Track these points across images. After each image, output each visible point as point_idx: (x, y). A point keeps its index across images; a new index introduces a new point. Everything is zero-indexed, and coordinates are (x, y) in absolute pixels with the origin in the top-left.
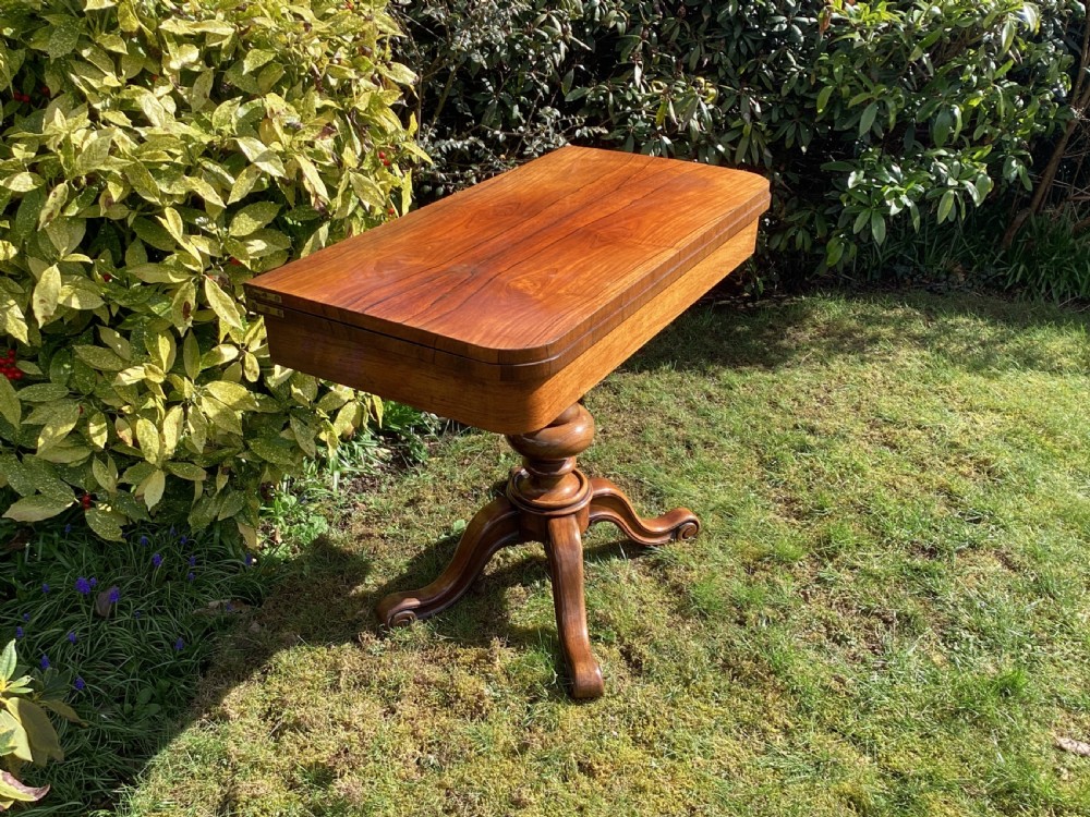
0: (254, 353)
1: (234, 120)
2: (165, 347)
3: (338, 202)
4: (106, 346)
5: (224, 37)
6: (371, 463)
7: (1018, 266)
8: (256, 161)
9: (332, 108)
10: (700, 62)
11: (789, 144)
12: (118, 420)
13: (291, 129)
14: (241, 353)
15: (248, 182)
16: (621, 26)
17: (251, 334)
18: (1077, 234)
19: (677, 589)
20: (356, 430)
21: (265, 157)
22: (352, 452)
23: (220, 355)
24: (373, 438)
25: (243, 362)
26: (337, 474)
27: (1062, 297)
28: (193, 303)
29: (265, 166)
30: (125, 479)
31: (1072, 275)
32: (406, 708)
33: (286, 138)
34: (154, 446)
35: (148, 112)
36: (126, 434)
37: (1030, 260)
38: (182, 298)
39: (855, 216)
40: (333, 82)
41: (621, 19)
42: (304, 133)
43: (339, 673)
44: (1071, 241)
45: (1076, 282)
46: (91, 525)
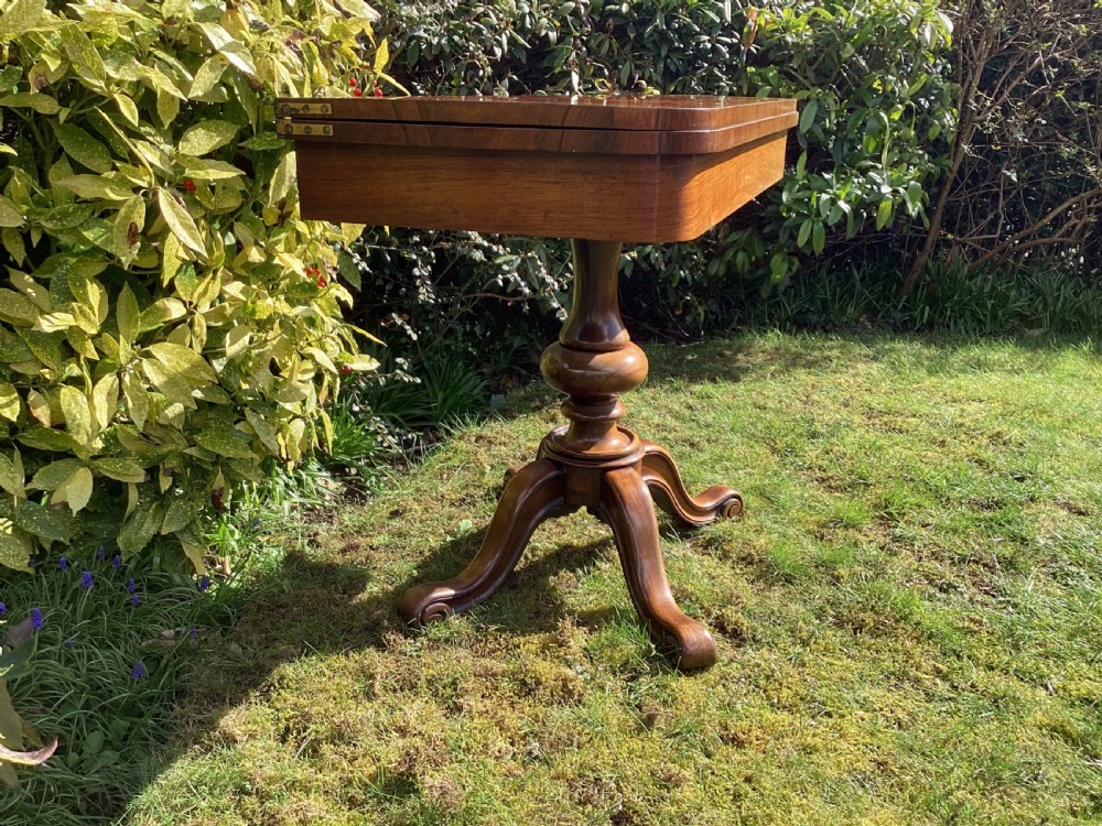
0: (204, 316)
1: (189, 12)
2: (95, 293)
4: (16, 290)
7: (924, 308)
8: (222, 49)
10: (632, 78)
12: (33, 396)
14: (190, 313)
15: (212, 75)
16: (553, 35)
18: (971, 277)
19: (747, 560)
23: (166, 310)
25: (191, 325)
28: (141, 223)
29: (233, 58)
30: (36, 484)
33: (250, 38)
34: (86, 420)
36: (43, 414)
37: (932, 301)
38: (127, 217)
39: (798, 227)
41: (551, 29)
42: (272, 34)
43: (372, 677)
44: (968, 282)
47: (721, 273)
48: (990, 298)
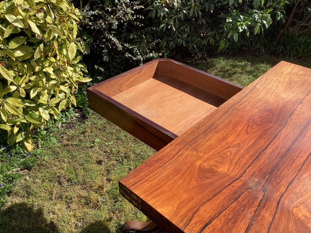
0: (23, 88)
1: (5, 8)
3: (46, 36)
6: (73, 118)
7: (281, 47)
8: (13, 22)
9: (43, 2)
11: (207, 10)
13: (25, 10)
14: (18, 88)
15: (10, 30)
17: (21, 82)
18: (299, 36)
20: (67, 108)
21: (16, 21)
22: (66, 115)
23: (10, 89)
24: (73, 110)
25: (19, 91)
26: (60, 123)
27: (294, 56)
29: (16, 24)
31: (297, 49)
32: (74, 206)
33: (23, 14)
37: (284, 45)
39: (228, 33)
42: (31, 12)
43: (52, 194)
44: (297, 38)
45: (298, 52)
47: (206, 44)
48: (303, 45)
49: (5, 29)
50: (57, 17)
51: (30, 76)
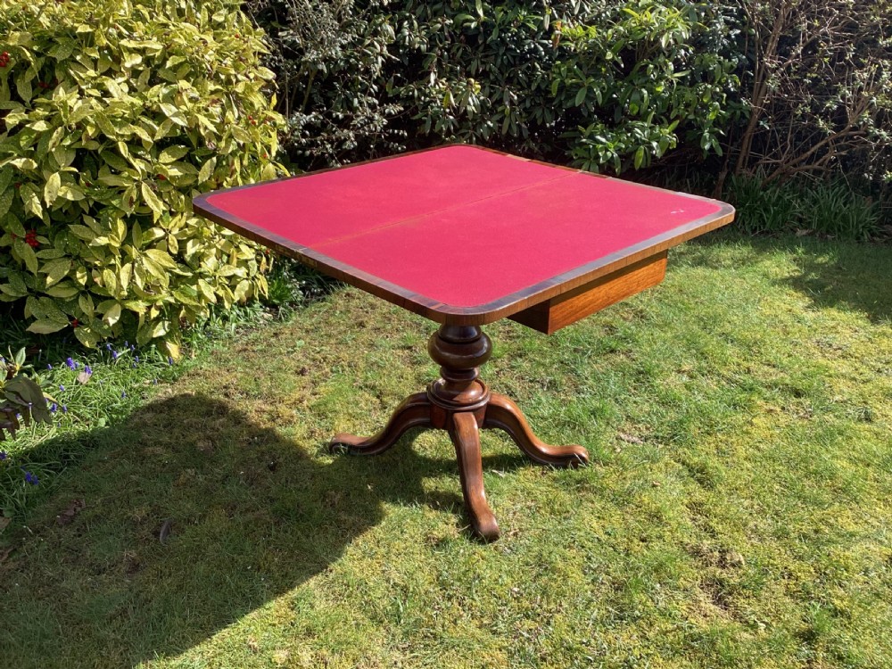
0: (175, 235)
1: (161, 95)
2: (121, 227)
3: (223, 144)
4: (87, 226)
5: (157, 50)
6: (258, 321)
8: (171, 117)
9: (221, 91)
10: (478, 70)
12: (94, 271)
13: (192, 100)
14: (166, 235)
15: (165, 129)
16: (424, 47)
17: (172, 224)
18: (765, 189)
20: (248, 299)
21: (176, 115)
22: (246, 313)
24: (261, 307)
25: (167, 240)
26: (234, 325)
27: (754, 231)
28: (135, 197)
29: (176, 120)
31: (761, 215)
33: (190, 105)
34: (114, 285)
35: (111, 90)
36: (98, 280)
38: (129, 194)
40: (223, 77)
41: (423, 43)
42: (201, 103)
44: (761, 193)
45: (764, 220)
46: (78, 337)
48: (773, 206)
49: (157, 128)
50: (243, 116)
51: (188, 218)
